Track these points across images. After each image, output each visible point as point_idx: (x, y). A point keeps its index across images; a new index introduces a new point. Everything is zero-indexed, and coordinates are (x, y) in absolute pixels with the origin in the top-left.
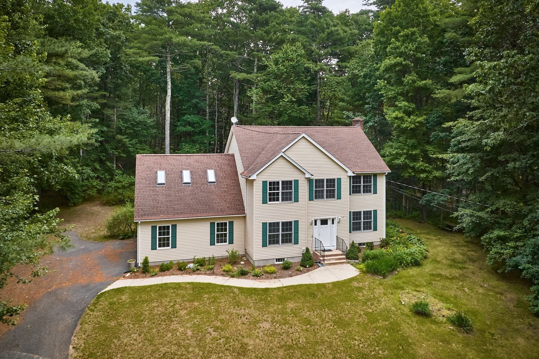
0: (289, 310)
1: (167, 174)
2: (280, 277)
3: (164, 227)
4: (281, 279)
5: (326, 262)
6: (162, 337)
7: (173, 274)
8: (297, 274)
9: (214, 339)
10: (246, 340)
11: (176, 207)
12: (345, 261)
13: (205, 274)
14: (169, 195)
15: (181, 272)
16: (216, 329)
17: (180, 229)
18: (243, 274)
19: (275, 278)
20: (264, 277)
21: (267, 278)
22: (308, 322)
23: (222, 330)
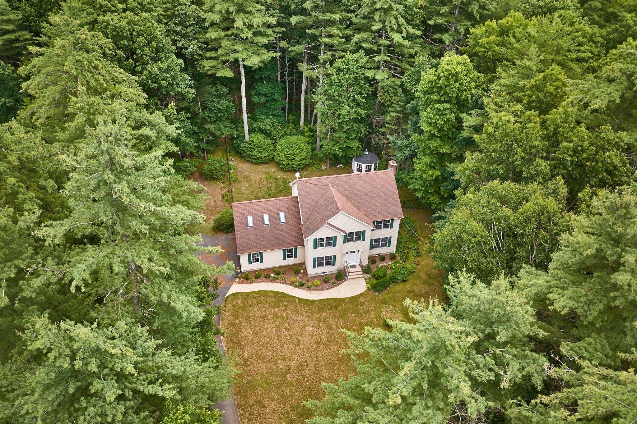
0: (322, 319)
1: (253, 218)
2: (322, 290)
3: (255, 254)
4: (322, 292)
5: (350, 277)
6: (262, 333)
7: (263, 282)
8: (332, 288)
9: (285, 336)
10: (299, 338)
11: (262, 243)
12: (362, 276)
13: (281, 283)
14: (256, 235)
15: (266, 280)
16: (287, 329)
17: (265, 255)
18: (301, 285)
19: (319, 290)
20: (312, 288)
21: (315, 290)
22: (330, 328)
23: (289, 330)
